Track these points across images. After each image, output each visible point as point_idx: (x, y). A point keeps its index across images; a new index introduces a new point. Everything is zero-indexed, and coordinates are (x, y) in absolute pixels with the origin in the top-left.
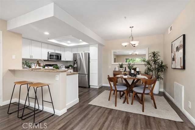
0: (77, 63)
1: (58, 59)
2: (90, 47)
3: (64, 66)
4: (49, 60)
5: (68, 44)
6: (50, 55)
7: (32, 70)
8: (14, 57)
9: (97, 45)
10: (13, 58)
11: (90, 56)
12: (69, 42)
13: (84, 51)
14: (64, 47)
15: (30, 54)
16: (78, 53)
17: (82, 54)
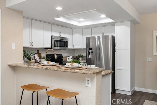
0: (92, 52)
1: (65, 46)
2: (116, 27)
3: (71, 57)
4: (53, 47)
5: (79, 22)
6: (54, 40)
7: (47, 68)
8: (14, 46)
9: (129, 23)
10: (13, 48)
11: (115, 42)
12: (82, 19)
13: (103, 33)
14: (71, 28)
15: (31, 41)
16: (93, 36)
17: (99, 37)
